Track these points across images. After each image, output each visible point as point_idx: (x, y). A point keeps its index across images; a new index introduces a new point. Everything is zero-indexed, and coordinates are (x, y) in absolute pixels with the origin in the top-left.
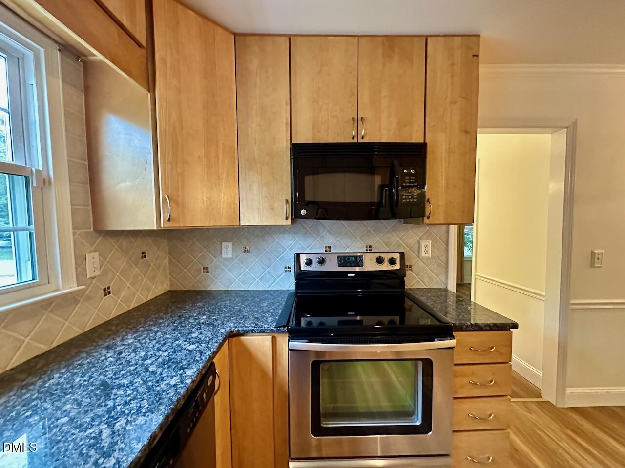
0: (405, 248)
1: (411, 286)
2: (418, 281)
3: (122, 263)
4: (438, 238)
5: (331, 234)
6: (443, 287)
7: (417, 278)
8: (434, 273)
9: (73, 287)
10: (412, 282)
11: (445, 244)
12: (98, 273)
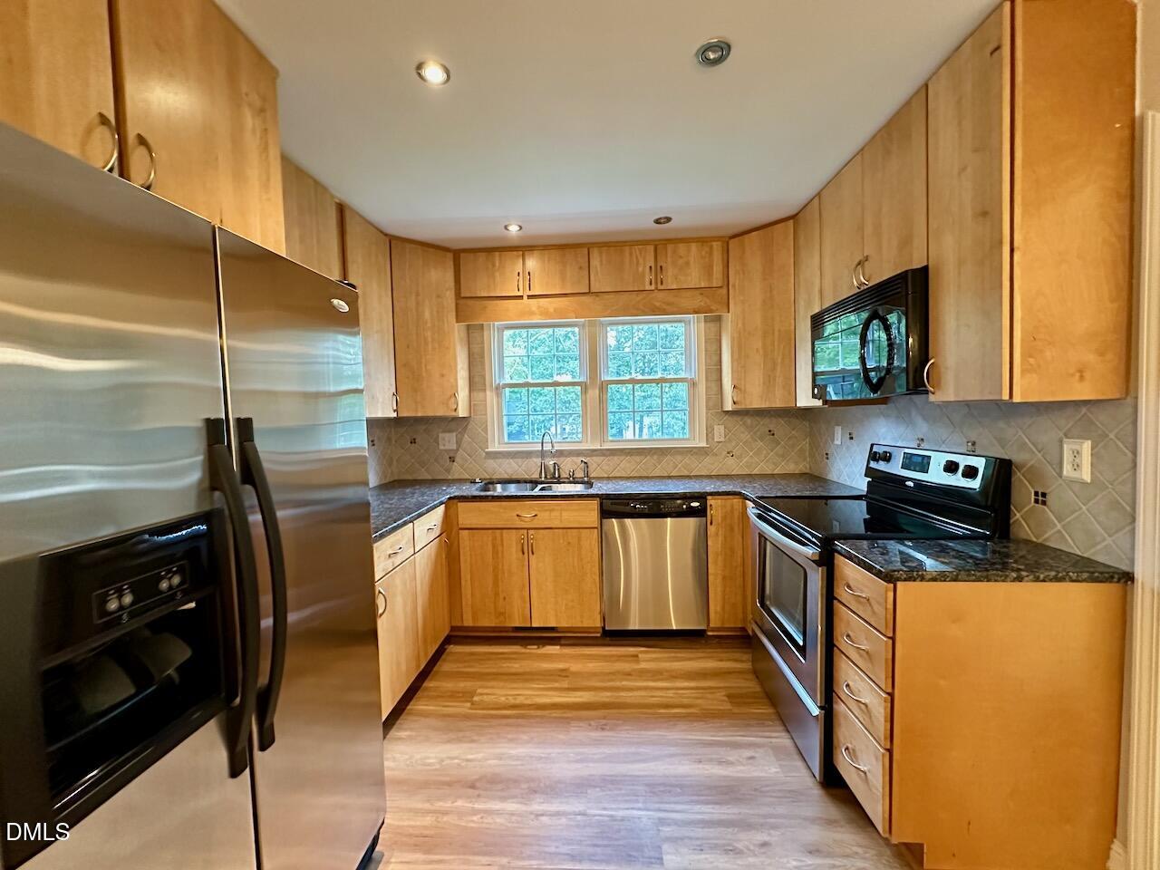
0: (1033, 452)
1: (1046, 540)
2: (1059, 532)
3: (746, 436)
4: (1112, 436)
5: (925, 418)
6: (1125, 568)
7: (1059, 526)
8: (1099, 523)
9: (704, 444)
10: (1046, 532)
11: (1132, 452)
12: (722, 439)
